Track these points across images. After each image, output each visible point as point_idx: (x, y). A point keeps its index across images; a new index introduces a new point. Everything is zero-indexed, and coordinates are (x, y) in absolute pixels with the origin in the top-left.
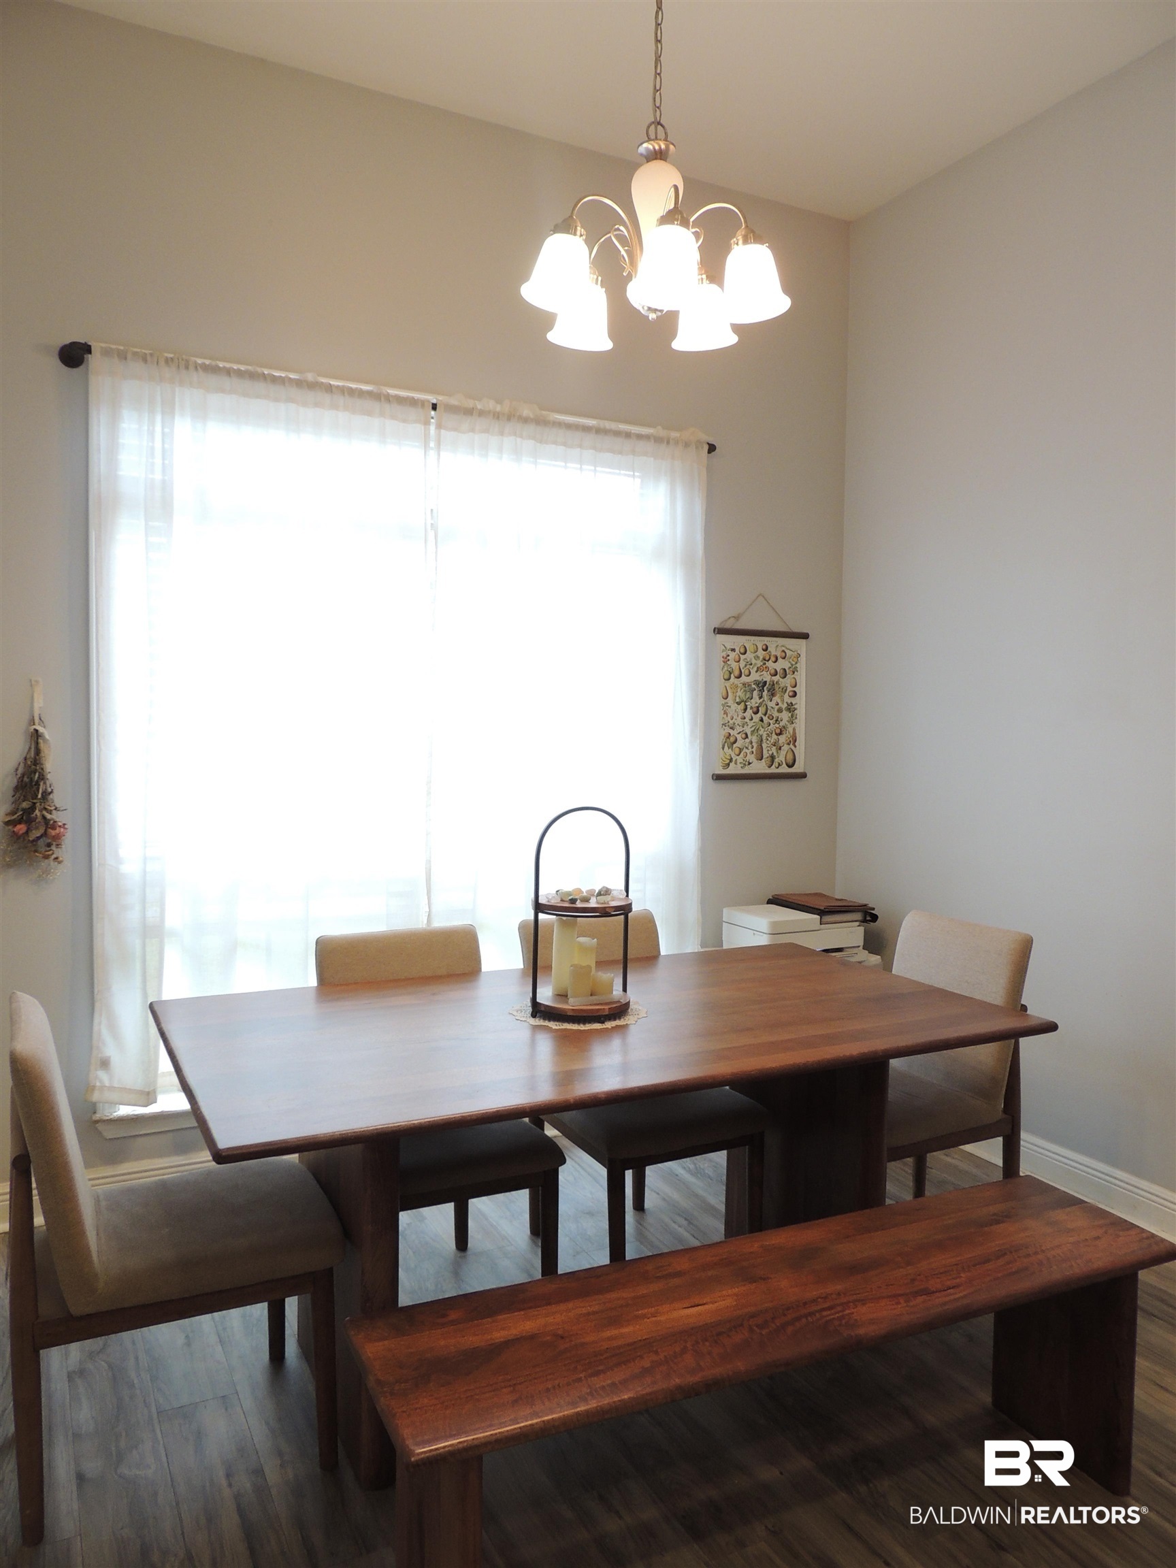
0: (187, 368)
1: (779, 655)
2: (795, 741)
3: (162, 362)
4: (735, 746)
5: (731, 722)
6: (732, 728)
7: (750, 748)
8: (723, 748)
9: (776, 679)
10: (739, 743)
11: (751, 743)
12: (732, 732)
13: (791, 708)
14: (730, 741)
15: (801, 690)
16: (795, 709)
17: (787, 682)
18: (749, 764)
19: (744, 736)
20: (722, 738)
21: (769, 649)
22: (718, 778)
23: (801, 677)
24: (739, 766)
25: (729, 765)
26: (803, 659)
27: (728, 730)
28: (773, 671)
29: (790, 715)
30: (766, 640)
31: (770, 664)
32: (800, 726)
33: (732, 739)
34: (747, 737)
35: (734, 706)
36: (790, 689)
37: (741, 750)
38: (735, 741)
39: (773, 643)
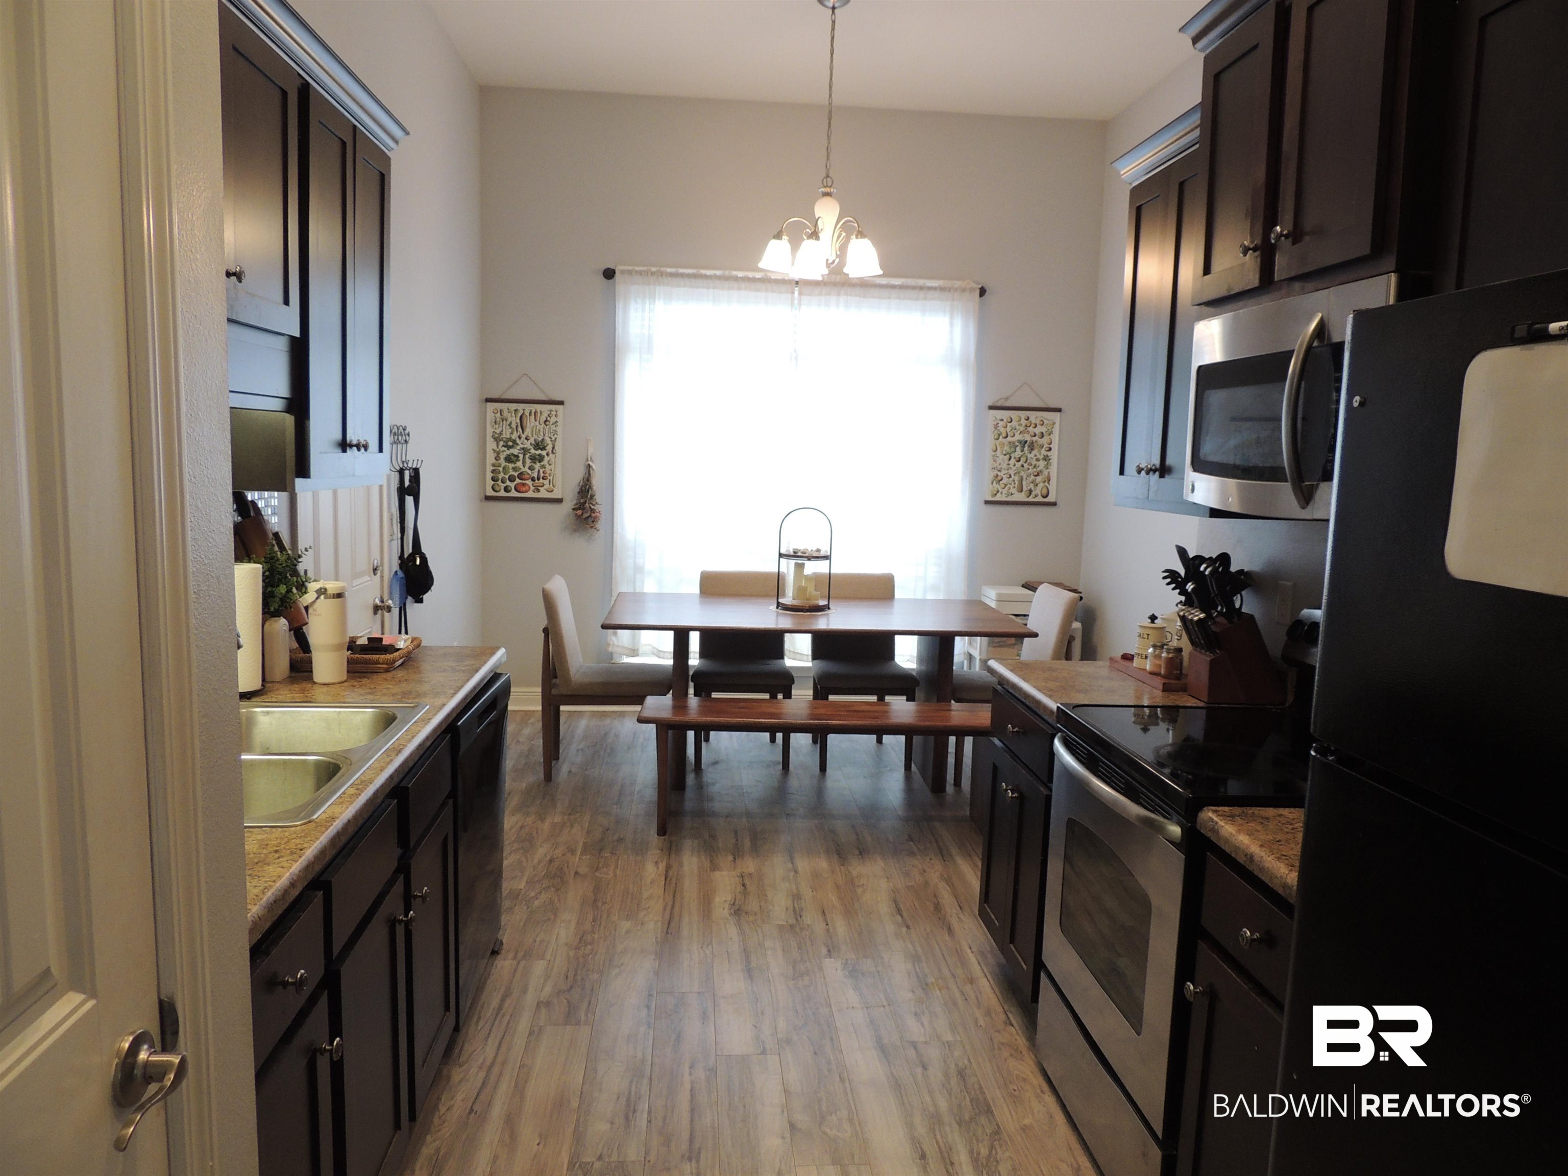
0: (662, 276)
1: (1038, 422)
2: (1049, 480)
3: (649, 274)
4: (1001, 482)
5: (999, 467)
6: (999, 471)
7: (1013, 484)
8: (992, 483)
9: (1034, 439)
10: (1005, 481)
11: (1014, 481)
12: (999, 474)
13: (1046, 459)
14: (997, 479)
15: (1055, 446)
16: (1050, 459)
17: (1044, 441)
18: (1012, 494)
19: (1008, 476)
20: (991, 477)
21: (1030, 419)
22: (987, 502)
23: (1055, 438)
24: (1004, 495)
25: (996, 494)
26: (1057, 426)
27: (996, 472)
28: (1033, 434)
29: (1046, 463)
30: (1028, 413)
31: (1031, 429)
32: (1053, 470)
33: (999, 478)
34: (1010, 476)
35: (1002, 457)
36: (1046, 446)
37: (1006, 485)
38: (1001, 480)
39: (1033, 415)
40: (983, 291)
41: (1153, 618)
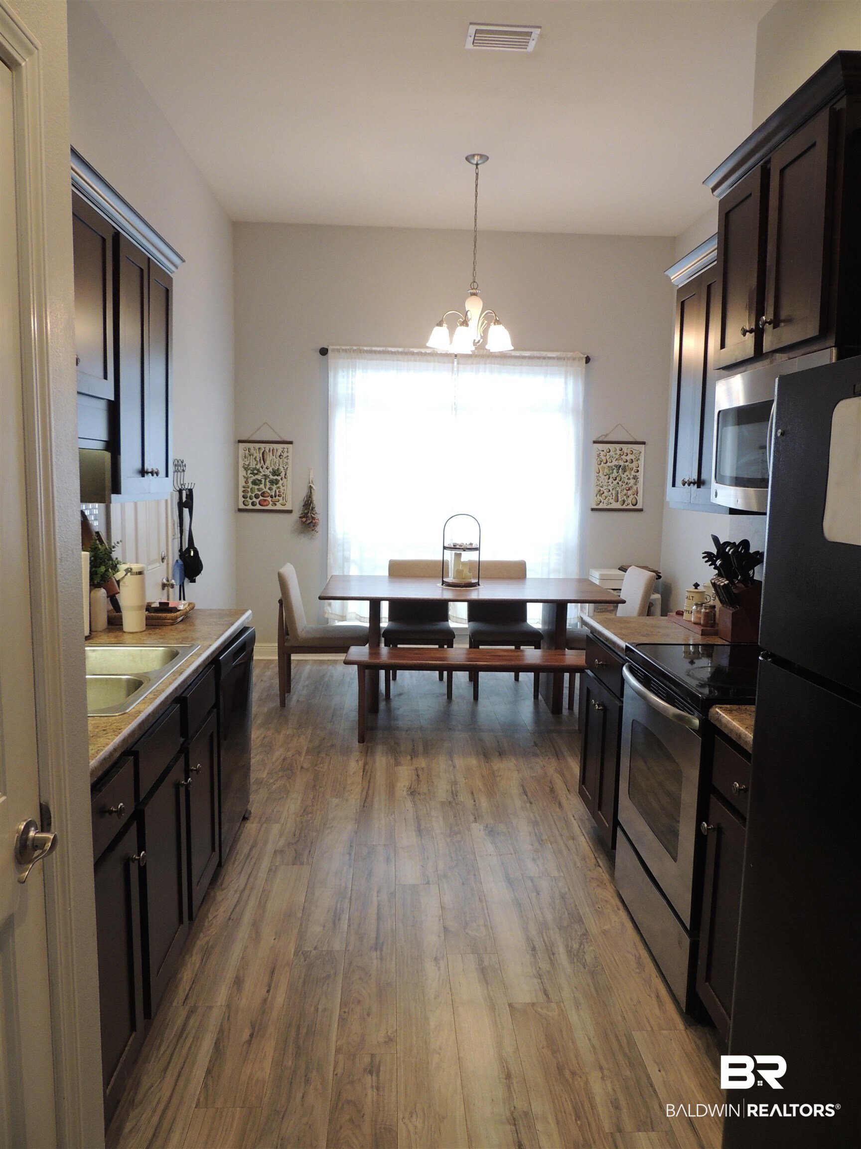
1: (628, 452)
2: (637, 493)
5: (601, 484)
6: (601, 487)
9: (626, 464)
10: (605, 494)
11: (612, 494)
13: (635, 478)
15: (640, 469)
16: (638, 478)
17: (633, 465)
18: (611, 504)
20: (596, 492)
21: (623, 450)
22: (593, 509)
23: (641, 463)
24: (605, 504)
25: (599, 504)
26: (641, 455)
28: (625, 460)
29: (634, 481)
30: (621, 446)
31: (623, 457)
32: (640, 486)
33: (601, 492)
34: (610, 491)
35: (603, 477)
36: (635, 468)
37: (606, 497)
39: (625, 447)
40: (588, 360)
41: (696, 586)
